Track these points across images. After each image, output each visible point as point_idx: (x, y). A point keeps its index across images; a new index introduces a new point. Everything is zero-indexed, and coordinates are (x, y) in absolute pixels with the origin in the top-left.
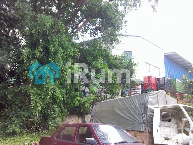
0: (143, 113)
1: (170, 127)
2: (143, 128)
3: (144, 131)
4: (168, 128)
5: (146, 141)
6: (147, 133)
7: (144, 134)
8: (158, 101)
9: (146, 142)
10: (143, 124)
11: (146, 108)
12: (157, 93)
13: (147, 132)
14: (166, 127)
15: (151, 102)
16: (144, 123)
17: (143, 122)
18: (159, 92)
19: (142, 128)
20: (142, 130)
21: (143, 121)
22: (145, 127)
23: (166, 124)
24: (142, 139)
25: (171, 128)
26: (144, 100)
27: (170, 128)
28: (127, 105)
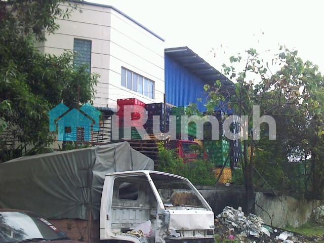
0: (84, 185)
1: (134, 210)
2: (83, 213)
3: (84, 218)
4: (131, 211)
5: (86, 236)
6: (90, 223)
7: (85, 224)
8: (114, 163)
9: (87, 238)
10: (83, 206)
11: (89, 177)
12: (114, 149)
13: (90, 220)
14: (128, 209)
15: (100, 166)
16: (86, 204)
17: (83, 202)
18: (118, 146)
19: (80, 213)
20: (80, 217)
21: (84, 200)
22: (87, 210)
23: (128, 205)
24: (81, 233)
25: (138, 211)
26: (88, 161)
27: (134, 212)
28: (57, 170)
